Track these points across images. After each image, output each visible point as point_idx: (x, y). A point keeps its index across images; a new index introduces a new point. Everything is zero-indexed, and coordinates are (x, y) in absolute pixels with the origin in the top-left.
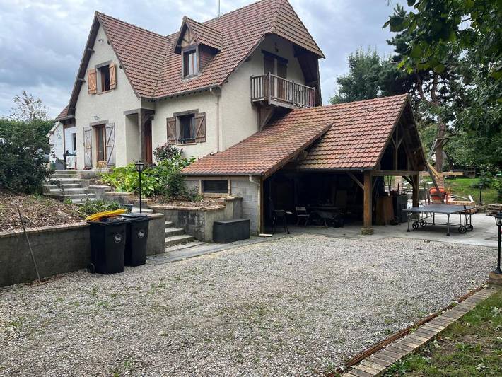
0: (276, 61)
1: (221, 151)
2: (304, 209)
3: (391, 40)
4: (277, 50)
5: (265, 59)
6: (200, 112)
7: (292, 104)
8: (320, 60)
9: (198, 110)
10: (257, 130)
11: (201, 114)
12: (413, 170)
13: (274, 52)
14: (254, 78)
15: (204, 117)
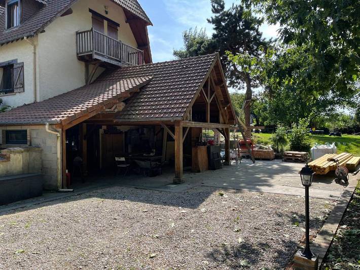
0: (106, 22)
1: (38, 100)
2: (123, 159)
3: (211, 20)
4: (107, 13)
5: (92, 17)
6: (19, 62)
7: (120, 62)
8: (148, 27)
9: (17, 59)
10: (84, 84)
11: (20, 64)
12: (225, 123)
13: (104, 14)
14: (79, 33)
15: (23, 67)
